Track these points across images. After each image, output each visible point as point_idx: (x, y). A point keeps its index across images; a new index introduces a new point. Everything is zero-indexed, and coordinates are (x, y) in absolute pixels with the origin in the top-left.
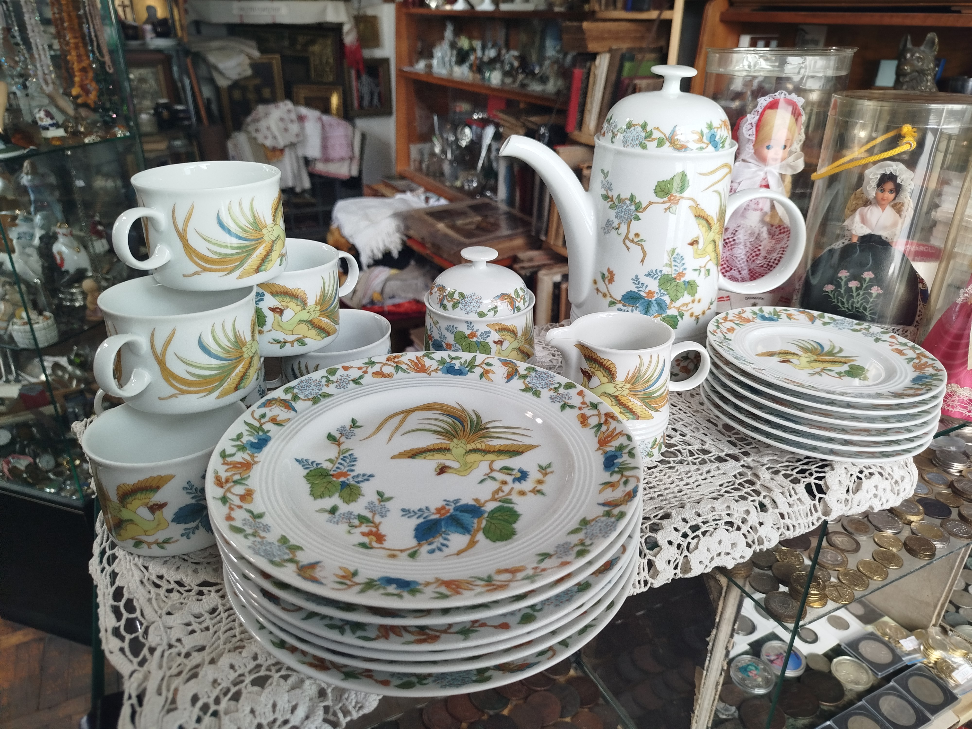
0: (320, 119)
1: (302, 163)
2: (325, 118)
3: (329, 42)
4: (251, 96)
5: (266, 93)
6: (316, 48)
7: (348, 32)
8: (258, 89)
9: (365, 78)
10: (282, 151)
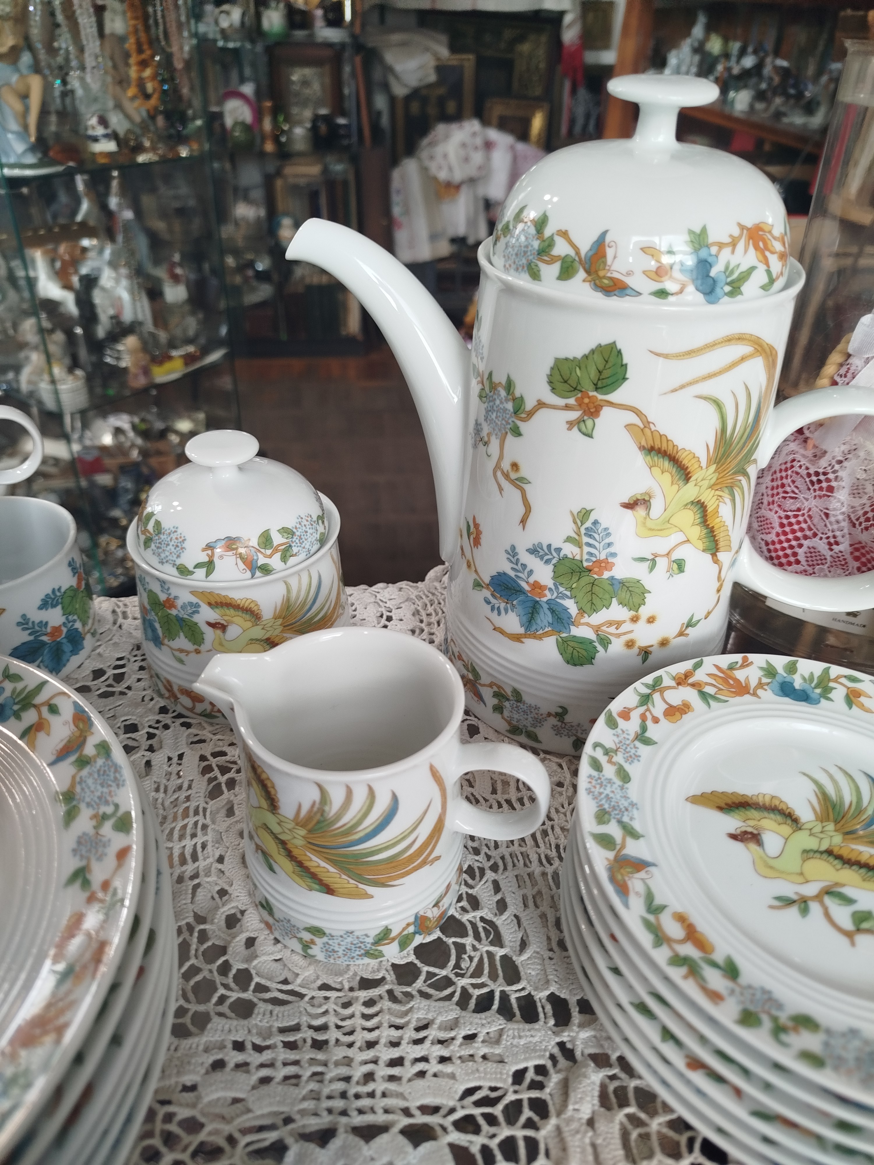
0: (512, 148)
1: (481, 205)
2: (521, 147)
3: (544, 39)
4: (432, 111)
5: (451, 107)
6: (525, 48)
7: (570, 26)
8: (441, 102)
9: (583, 93)
10: (458, 187)
